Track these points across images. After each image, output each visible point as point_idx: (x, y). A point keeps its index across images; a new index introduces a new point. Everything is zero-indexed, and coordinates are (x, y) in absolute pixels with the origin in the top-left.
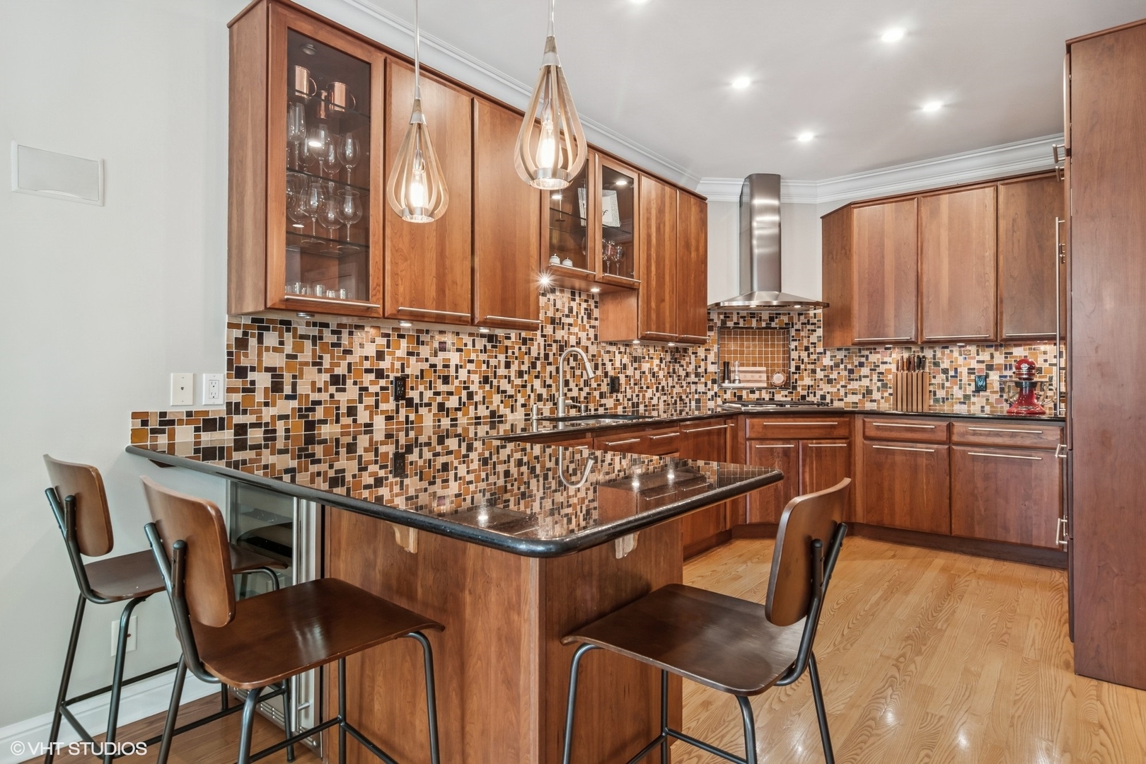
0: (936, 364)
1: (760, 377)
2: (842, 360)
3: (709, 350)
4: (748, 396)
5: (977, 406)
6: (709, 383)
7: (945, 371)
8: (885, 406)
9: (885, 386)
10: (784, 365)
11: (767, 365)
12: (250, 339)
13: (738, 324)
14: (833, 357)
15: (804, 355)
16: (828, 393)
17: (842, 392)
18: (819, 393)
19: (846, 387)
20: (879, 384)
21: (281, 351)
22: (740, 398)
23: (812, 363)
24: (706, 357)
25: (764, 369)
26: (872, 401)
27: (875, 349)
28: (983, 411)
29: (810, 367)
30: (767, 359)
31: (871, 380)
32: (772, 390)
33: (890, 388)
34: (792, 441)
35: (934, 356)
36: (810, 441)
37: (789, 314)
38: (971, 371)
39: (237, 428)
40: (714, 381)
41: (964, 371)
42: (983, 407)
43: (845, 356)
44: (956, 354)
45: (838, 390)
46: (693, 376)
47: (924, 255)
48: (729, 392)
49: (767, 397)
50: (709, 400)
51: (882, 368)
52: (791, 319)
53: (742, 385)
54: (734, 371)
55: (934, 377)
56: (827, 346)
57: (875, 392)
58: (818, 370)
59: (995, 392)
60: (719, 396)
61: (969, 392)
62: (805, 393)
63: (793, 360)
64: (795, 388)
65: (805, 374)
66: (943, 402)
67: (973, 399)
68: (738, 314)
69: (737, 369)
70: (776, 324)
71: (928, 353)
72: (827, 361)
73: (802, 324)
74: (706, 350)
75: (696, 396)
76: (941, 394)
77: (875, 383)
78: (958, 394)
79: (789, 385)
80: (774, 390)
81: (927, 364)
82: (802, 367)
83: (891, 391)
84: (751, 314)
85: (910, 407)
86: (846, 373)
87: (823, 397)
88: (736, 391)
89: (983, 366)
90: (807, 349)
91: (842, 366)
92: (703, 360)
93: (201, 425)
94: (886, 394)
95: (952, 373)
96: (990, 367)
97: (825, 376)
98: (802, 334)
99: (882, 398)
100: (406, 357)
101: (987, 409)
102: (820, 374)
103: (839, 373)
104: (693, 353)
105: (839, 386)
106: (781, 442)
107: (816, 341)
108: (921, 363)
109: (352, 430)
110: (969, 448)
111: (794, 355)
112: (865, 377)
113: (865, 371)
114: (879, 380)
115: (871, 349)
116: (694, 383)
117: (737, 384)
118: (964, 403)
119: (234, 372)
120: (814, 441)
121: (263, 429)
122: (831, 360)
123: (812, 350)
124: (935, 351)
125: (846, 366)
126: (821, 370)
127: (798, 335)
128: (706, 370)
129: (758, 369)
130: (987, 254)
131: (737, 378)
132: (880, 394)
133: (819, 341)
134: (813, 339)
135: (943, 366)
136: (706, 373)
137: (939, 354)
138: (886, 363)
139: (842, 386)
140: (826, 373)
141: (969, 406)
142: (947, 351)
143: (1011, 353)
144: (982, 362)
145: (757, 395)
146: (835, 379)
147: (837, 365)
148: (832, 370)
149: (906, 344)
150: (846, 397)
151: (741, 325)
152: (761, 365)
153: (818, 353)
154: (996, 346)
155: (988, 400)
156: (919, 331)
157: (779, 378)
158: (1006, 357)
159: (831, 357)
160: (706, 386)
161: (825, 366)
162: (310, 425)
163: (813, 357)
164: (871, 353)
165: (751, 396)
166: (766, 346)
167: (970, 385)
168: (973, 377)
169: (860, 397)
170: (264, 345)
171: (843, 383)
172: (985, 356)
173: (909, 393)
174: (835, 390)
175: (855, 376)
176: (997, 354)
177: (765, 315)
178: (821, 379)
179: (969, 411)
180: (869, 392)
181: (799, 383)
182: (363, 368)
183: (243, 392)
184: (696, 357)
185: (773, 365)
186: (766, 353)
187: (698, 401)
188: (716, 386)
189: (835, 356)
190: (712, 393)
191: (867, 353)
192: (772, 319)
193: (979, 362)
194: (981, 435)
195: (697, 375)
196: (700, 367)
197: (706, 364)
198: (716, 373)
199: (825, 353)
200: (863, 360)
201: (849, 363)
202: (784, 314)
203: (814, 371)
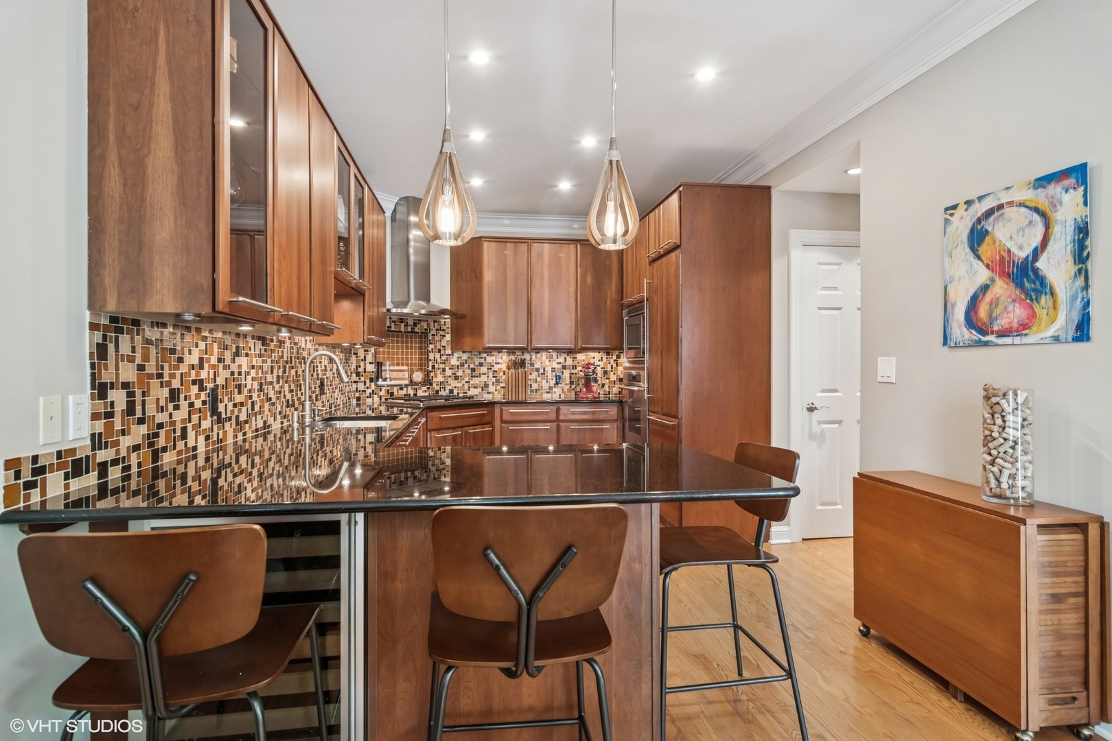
0: (532, 365)
1: (404, 375)
2: (466, 360)
3: (367, 351)
4: (398, 392)
5: (557, 394)
6: (368, 381)
7: (537, 370)
8: (498, 397)
9: (498, 381)
10: (421, 365)
11: (407, 365)
12: (109, 344)
13: (391, 327)
14: (459, 358)
15: (438, 355)
16: (455, 387)
17: (466, 386)
18: (448, 388)
19: (469, 382)
20: (494, 380)
21: (133, 361)
22: (392, 394)
23: (443, 363)
24: (365, 357)
25: (406, 368)
26: (488, 393)
27: (491, 352)
28: (560, 398)
29: (442, 366)
30: (407, 359)
31: (488, 377)
32: (415, 387)
33: (502, 382)
34: (458, 429)
35: (531, 358)
36: (469, 428)
37: (427, 321)
38: (553, 370)
39: (101, 467)
40: (371, 380)
41: (549, 369)
42: (560, 395)
43: (469, 358)
44: (544, 357)
45: (463, 385)
46: (354, 375)
47: (533, 285)
48: (383, 389)
49: (411, 392)
50: (368, 397)
51: (496, 367)
52: (429, 325)
53: (393, 383)
54: (386, 370)
55: (531, 374)
56: (454, 349)
57: (490, 386)
58: (447, 369)
59: (567, 384)
60: (376, 394)
61: (552, 385)
62: (438, 388)
63: (430, 360)
64: (431, 384)
65: (439, 372)
66: (536, 392)
67: (554, 390)
68: (390, 318)
69: (388, 368)
70: (419, 329)
71: (527, 356)
72: (454, 361)
73: (437, 330)
74: (365, 351)
75: (357, 395)
76: (535, 386)
77: (491, 379)
78: (545, 386)
79: (428, 381)
80: (417, 387)
81: (526, 365)
82: (436, 366)
83: (503, 385)
84: (400, 319)
85: (517, 396)
86: (470, 371)
87: (451, 391)
88: (389, 388)
89: (560, 366)
90: (439, 351)
91: (466, 366)
92: (362, 360)
93: (70, 470)
94: (499, 388)
95: (541, 371)
96: (564, 367)
97: (453, 374)
98: (437, 338)
99: (496, 390)
100: (217, 364)
101: (563, 396)
102: (449, 372)
103: (464, 371)
104: (354, 354)
105: (464, 382)
106: (451, 431)
107: (445, 345)
108: (522, 364)
109: (184, 456)
110: (570, 424)
111: (431, 356)
112: (483, 374)
113: (484, 369)
114: (493, 377)
115: (488, 352)
116: (355, 382)
117: (388, 382)
118: (549, 392)
119: (96, 391)
120: (472, 428)
121: (121, 466)
122: (458, 360)
123: (443, 352)
124: (531, 355)
125: (469, 366)
126: (450, 369)
127: (433, 339)
128: (365, 369)
129: (400, 368)
130: (571, 290)
131: (388, 376)
132: (494, 387)
133: (448, 344)
134: (444, 343)
135: (536, 366)
136: (365, 373)
137: (534, 358)
138: (498, 363)
139: (466, 382)
140: (453, 371)
141: (552, 395)
142: (539, 355)
143: (576, 358)
144: (560, 363)
145: (404, 392)
146: (461, 376)
147: (462, 365)
148: (458, 368)
149: (511, 351)
150: (469, 390)
151: (393, 329)
152: (403, 365)
153: (447, 355)
154: (568, 352)
155: (563, 390)
156: (530, 341)
157: (418, 376)
158: (573, 360)
159: (458, 358)
160: (365, 385)
161: (453, 366)
162: (156, 456)
163: (444, 358)
164: (488, 355)
165: (401, 392)
166: (407, 348)
167: (552, 379)
168: (554, 374)
169: (480, 390)
170: (120, 353)
171: (467, 379)
172: (561, 360)
173: (517, 387)
174: (460, 385)
175: (476, 373)
176: (568, 358)
177: (411, 322)
178: (450, 377)
179: (552, 398)
180: (486, 386)
181: (434, 380)
182: (191, 379)
183: (104, 419)
184: (357, 357)
185: (411, 364)
186: (407, 354)
187: (358, 399)
188: (373, 384)
189: (461, 358)
190: (369, 391)
191: (485, 355)
192: (415, 325)
193: (558, 363)
194: (576, 414)
195: (358, 374)
196: (360, 366)
197: (365, 364)
198: (373, 372)
199: (453, 355)
200: (482, 361)
201: (471, 363)
202: (424, 321)
203: (444, 370)
